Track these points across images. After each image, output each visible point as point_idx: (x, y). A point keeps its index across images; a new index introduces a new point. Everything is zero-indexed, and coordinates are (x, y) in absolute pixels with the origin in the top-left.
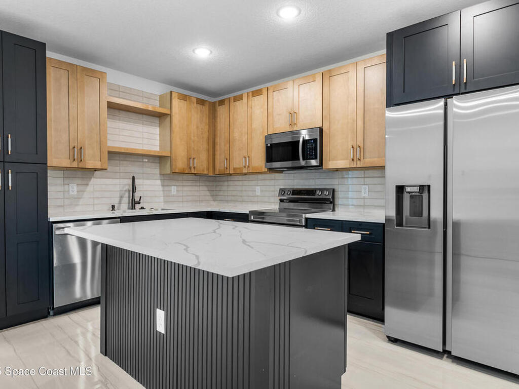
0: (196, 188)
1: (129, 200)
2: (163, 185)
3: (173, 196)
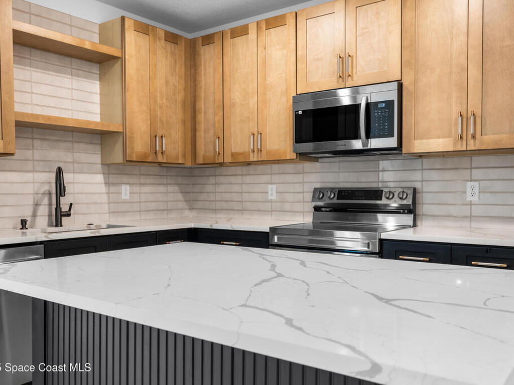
0: (162, 189)
1: (50, 211)
2: (107, 184)
3: (124, 202)
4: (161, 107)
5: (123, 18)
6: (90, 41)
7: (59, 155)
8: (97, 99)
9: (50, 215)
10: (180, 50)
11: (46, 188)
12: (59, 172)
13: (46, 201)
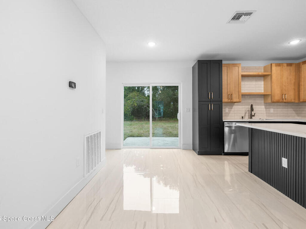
0: (286, 109)
1: (249, 115)
2: (266, 108)
3: (272, 113)
4: (285, 86)
5: (271, 64)
6: (261, 72)
7: (251, 101)
8: (263, 86)
9: (249, 116)
10: (292, 68)
11: (248, 109)
12: (252, 106)
13: (248, 112)
